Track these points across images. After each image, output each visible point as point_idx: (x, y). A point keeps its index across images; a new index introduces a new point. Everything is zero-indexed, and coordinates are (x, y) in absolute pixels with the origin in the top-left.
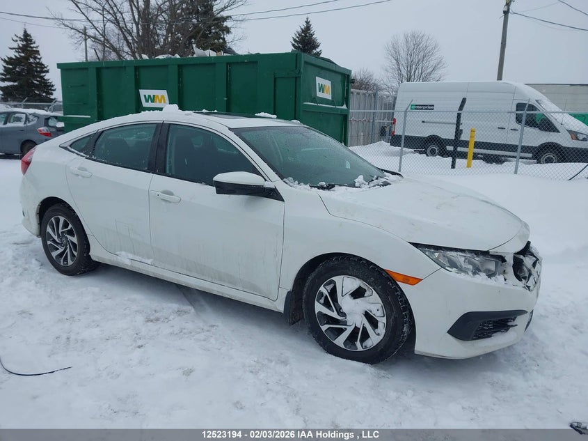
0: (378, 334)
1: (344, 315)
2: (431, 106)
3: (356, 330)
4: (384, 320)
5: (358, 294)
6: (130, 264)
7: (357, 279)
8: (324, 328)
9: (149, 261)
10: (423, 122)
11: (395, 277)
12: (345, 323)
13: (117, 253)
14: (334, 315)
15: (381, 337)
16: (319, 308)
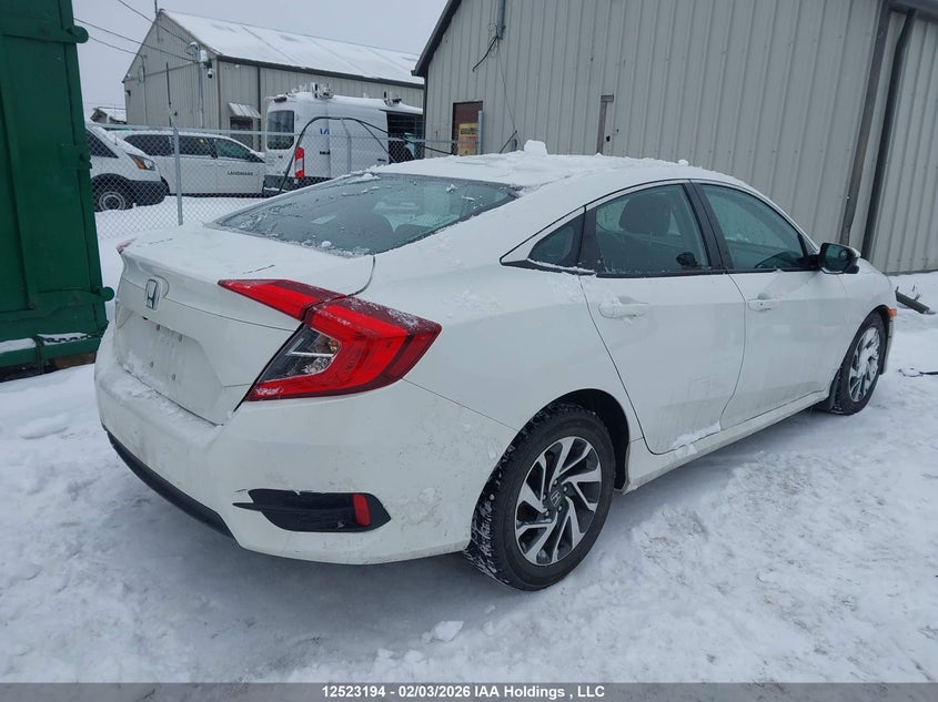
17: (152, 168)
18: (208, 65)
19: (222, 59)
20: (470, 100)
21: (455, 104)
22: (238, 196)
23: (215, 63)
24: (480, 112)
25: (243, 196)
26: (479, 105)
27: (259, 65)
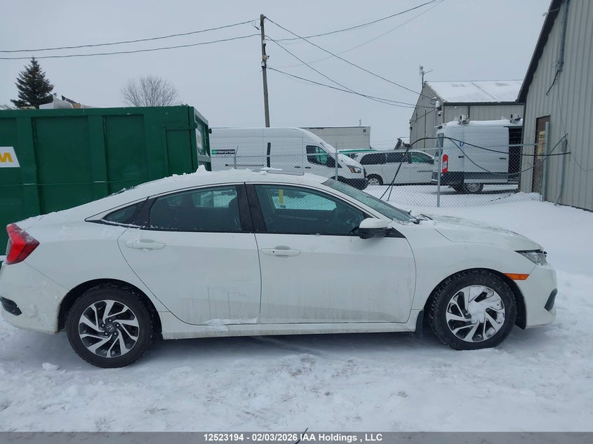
0: (499, 323)
1: (469, 316)
2: (232, 150)
3: (481, 325)
4: (503, 311)
5: (481, 297)
6: (227, 330)
7: (482, 286)
8: (455, 332)
9: (254, 321)
10: (227, 165)
11: (512, 277)
12: (470, 323)
13: (207, 322)
14: (462, 319)
15: (502, 324)
16: (450, 316)
17: (359, 172)
18: (439, 109)
19: (447, 104)
20: (545, 115)
21: (537, 119)
22: (421, 184)
23: (443, 107)
24: (547, 123)
25: (424, 184)
26: (548, 118)
27: (469, 105)
